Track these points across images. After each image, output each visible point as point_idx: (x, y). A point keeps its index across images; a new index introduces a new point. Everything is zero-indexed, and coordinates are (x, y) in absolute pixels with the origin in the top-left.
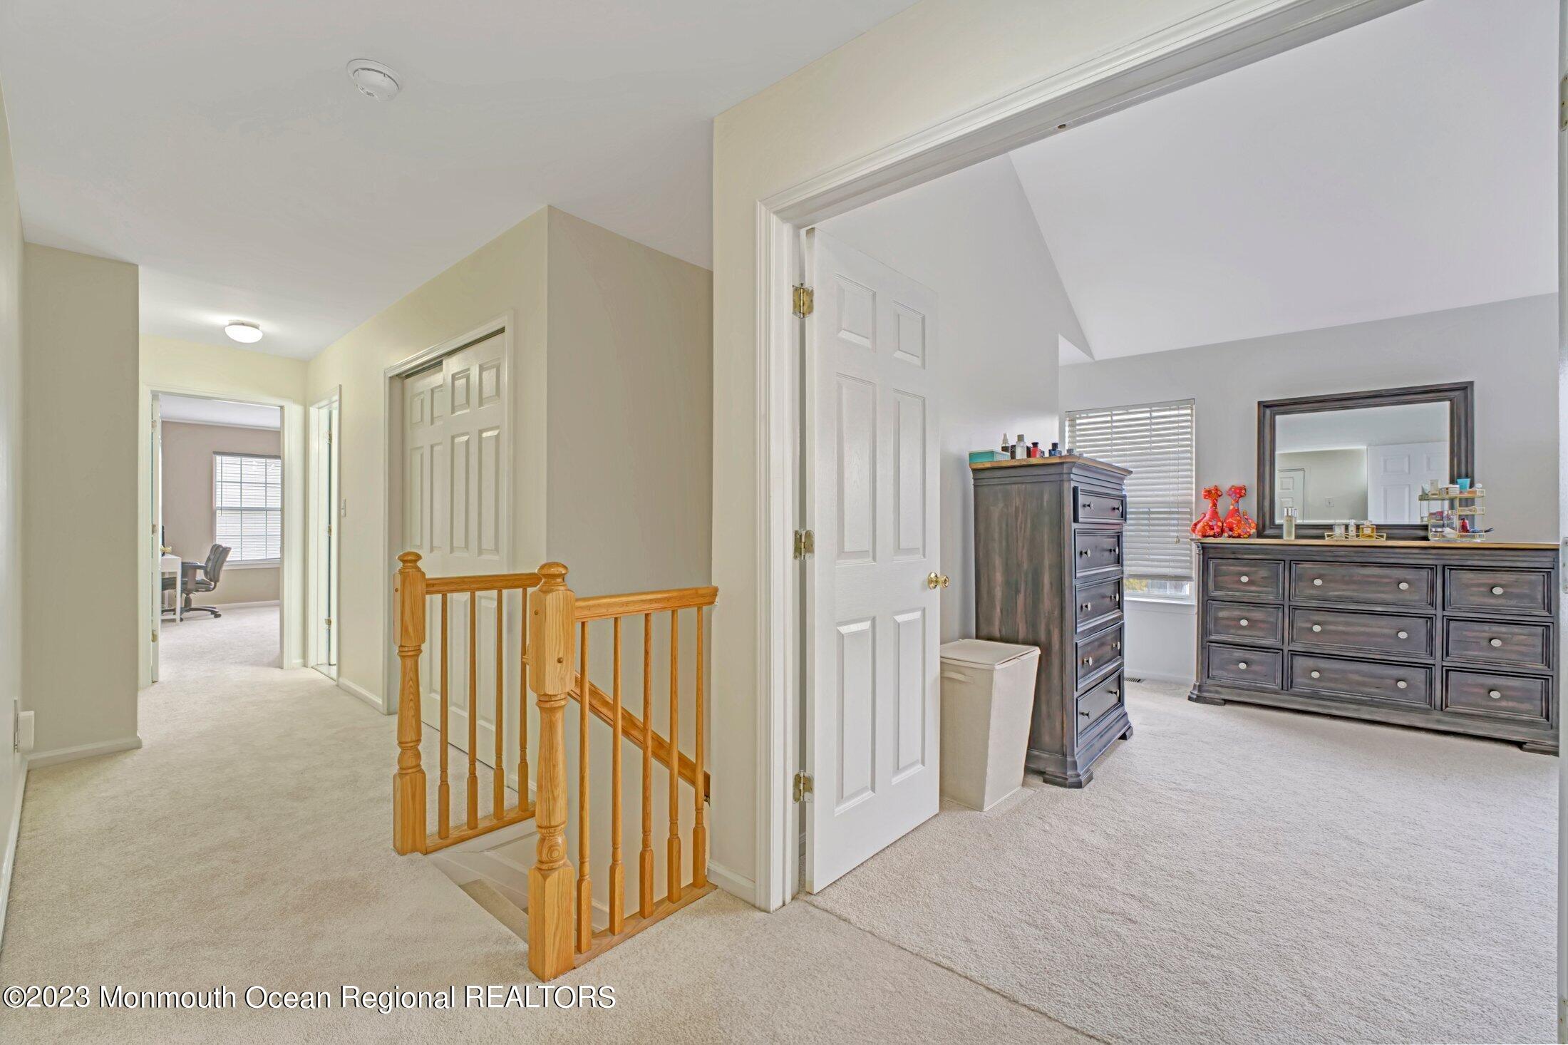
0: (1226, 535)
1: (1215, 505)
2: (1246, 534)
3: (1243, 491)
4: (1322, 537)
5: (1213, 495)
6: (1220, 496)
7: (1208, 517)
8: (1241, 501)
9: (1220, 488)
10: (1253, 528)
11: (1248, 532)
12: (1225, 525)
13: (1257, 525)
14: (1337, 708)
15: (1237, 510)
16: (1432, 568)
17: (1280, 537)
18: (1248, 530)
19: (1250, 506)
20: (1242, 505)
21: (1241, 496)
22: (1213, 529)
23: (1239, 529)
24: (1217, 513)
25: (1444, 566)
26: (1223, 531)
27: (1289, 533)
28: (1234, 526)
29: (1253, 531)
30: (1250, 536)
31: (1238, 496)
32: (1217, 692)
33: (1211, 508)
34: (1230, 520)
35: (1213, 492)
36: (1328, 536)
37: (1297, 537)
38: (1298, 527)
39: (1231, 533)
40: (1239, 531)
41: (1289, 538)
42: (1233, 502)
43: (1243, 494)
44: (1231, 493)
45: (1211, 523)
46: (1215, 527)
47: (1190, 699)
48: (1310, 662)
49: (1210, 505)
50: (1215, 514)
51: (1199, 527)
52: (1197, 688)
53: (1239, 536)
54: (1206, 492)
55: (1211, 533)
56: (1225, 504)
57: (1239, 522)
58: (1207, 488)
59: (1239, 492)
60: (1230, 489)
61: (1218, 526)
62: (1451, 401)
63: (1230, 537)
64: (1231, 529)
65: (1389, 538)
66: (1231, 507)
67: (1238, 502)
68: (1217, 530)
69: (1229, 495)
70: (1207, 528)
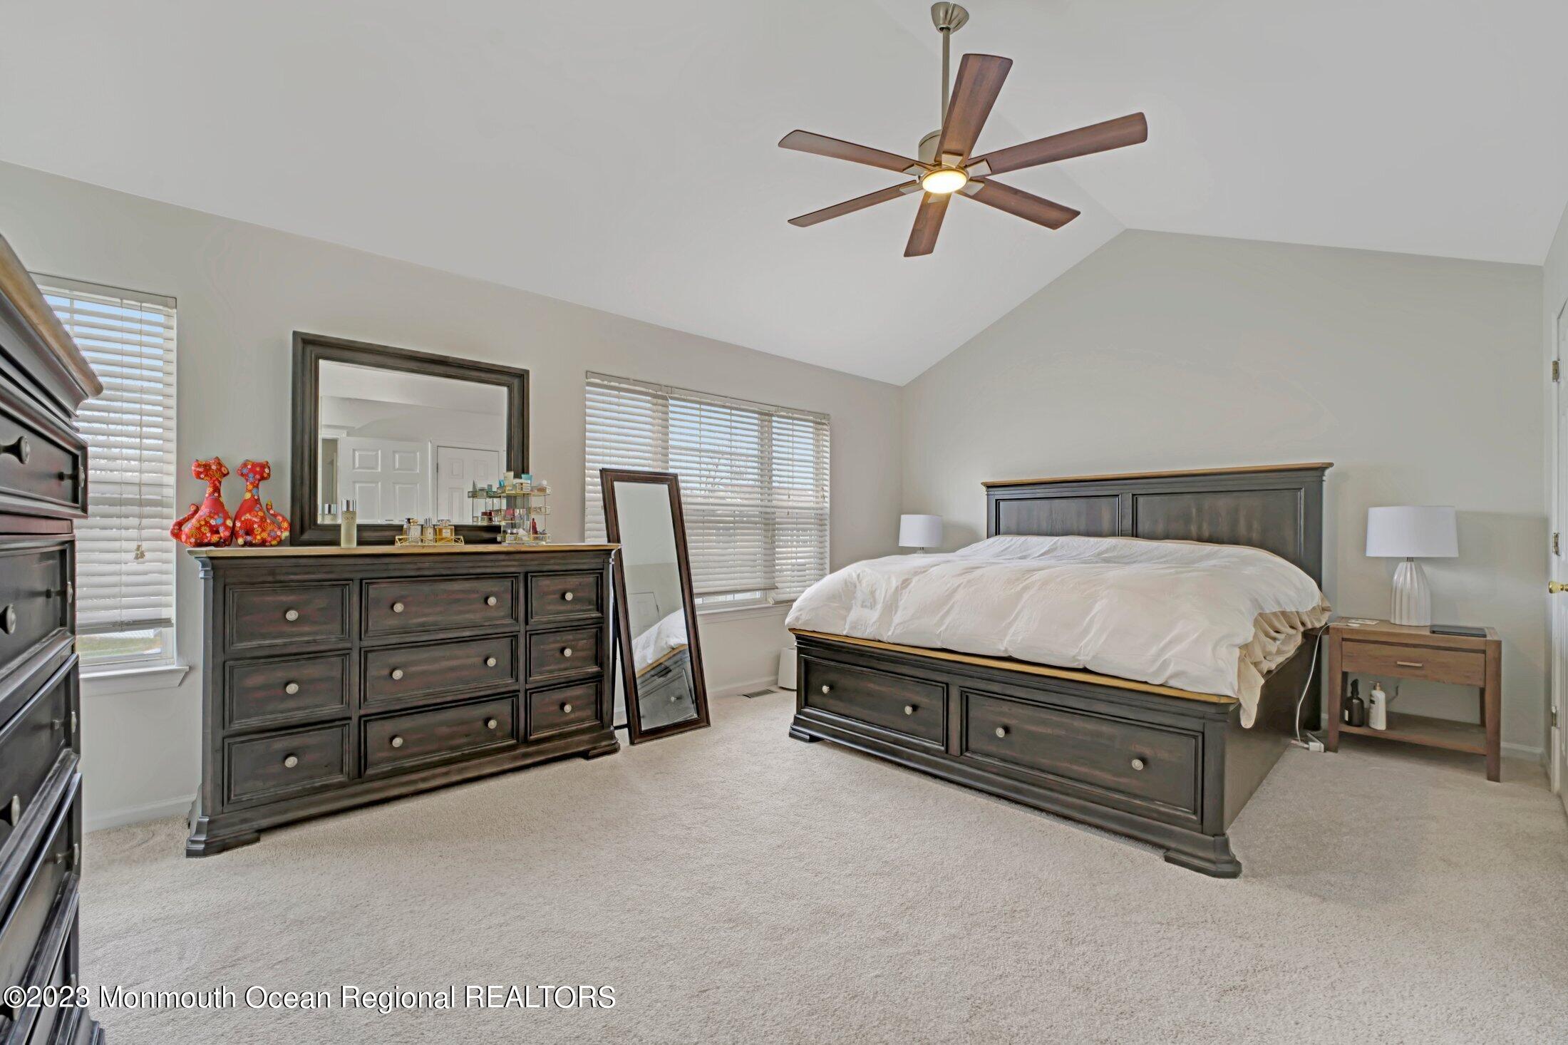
0: (241, 541)
1: (217, 489)
2: (275, 539)
3: (267, 471)
4: (392, 542)
5: (212, 472)
6: (225, 475)
7: (204, 511)
8: (262, 484)
9: (223, 462)
10: (285, 529)
11: (279, 536)
12: (238, 524)
13: (291, 525)
14: (424, 780)
15: (257, 501)
16: (513, 576)
17: (336, 543)
18: (279, 533)
19: (279, 495)
20: (265, 493)
21: (263, 478)
22: (217, 532)
23: (263, 530)
24: (221, 505)
25: (526, 574)
26: (234, 534)
27: (349, 540)
28: (256, 526)
29: (286, 534)
30: (281, 543)
31: (258, 477)
32: (245, 821)
33: (210, 495)
34: (248, 516)
35: (214, 467)
36: (400, 540)
37: (360, 543)
38: (361, 528)
39: (249, 538)
40: (265, 535)
41: (348, 544)
42: (250, 487)
43: (265, 475)
44: (245, 471)
45: (213, 522)
46: (221, 529)
47: (190, 854)
48: (389, 726)
49: (210, 490)
50: (218, 506)
51: (187, 528)
52: (205, 828)
53: (263, 543)
54: (199, 466)
55: (215, 538)
56: (234, 492)
57: (263, 519)
58: (202, 460)
59: (259, 472)
60: (245, 465)
61: (226, 527)
62: (508, 386)
63: (246, 544)
64: (249, 532)
65: (467, 542)
66: (248, 496)
67: (257, 487)
68: (224, 533)
69: (242, 475)
70: (205, 530)
